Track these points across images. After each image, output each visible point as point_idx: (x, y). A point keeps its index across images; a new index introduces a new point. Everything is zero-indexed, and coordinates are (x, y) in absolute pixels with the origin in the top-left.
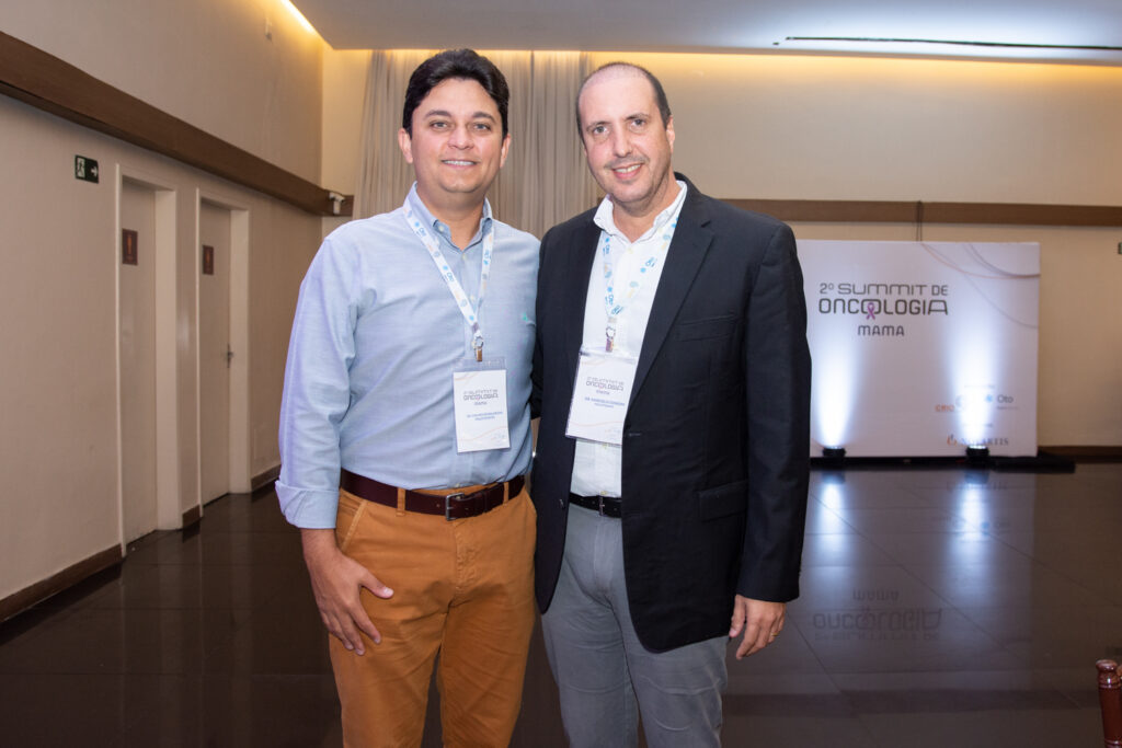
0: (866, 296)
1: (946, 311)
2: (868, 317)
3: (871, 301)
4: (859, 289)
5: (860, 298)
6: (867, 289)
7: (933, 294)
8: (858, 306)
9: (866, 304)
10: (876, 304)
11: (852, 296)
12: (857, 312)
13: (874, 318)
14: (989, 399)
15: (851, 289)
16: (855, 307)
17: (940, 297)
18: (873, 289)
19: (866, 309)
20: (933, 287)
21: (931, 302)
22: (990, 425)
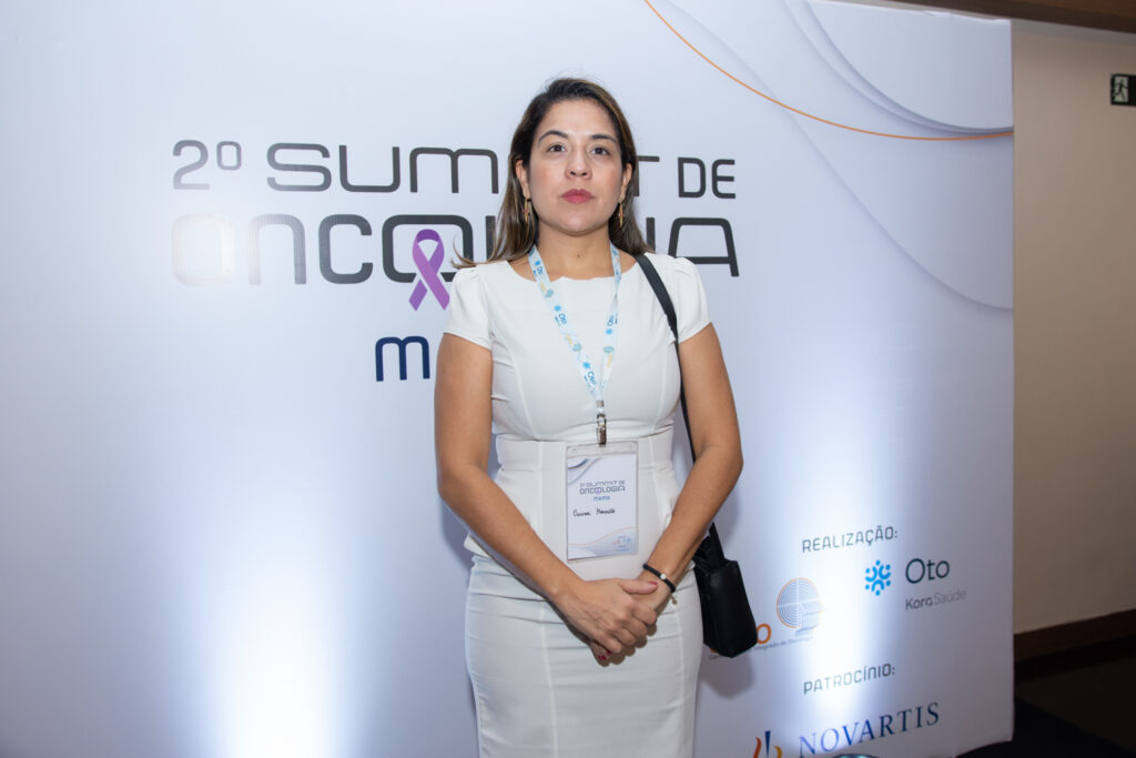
0: (403, 202)
1: (731, 260)
2: (416, 300)
3: (427, 222)
4: (371, 166)
5: (377, 210)
6: (405, 167)
7: (683, 194)
8: (372, 249)
9: (404, 236)
10: (451, 235)
11: (338, 200)
12: (367, 270)
13: (444, 299)
14: (879, 578)
15: (334, 168)
16: (352, 249)
17: (708, 206)
18: (434, 170)
19: (403, 263)
20: (682, 161)
21: (678, 224)
22: (885, 671)
